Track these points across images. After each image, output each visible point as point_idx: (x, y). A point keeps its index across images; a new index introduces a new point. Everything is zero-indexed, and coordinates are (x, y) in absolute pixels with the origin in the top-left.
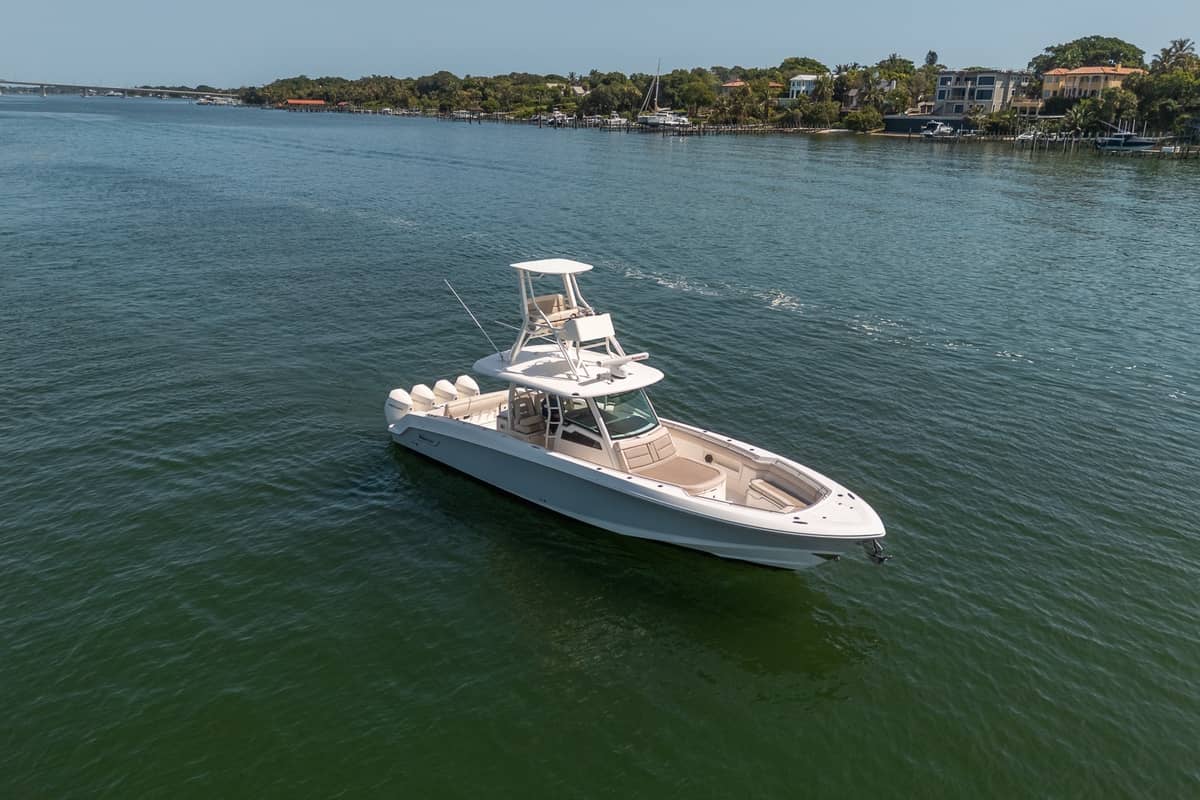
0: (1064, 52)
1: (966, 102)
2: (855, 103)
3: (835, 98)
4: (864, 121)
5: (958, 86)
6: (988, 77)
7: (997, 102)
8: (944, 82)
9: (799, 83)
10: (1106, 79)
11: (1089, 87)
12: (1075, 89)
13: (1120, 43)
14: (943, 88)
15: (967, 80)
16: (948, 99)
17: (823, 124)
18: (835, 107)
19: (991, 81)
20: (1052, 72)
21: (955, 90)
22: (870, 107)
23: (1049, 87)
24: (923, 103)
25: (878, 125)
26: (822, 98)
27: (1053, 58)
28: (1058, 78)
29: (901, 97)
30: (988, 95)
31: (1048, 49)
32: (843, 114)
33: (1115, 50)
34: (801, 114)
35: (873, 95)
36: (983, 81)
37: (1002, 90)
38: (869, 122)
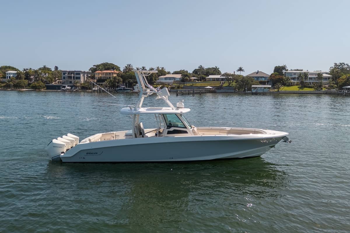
0: (99, 67)
1: (72, 80)
2: (33, 80)
3: (25, 79)
4: (38, 86)
5: (69, 75)
6: (78, 73)
7: (82, 80)
8: (64, 74)
9: (10, 74)
10: (112, 74)
11: (108, 76)
12: (104, 77)
13: (114, 65)
14: (64, 76)
15: (71, 73)
16: (66, 79)
17: (23, 87)
18: (26, 82)
19: (79, 74)
20: (97, 72)
21: (68, 76)
22: (40, 81)
23: (96, 76)
24: (58, 81)
25: (44, 87)
26: (20, 78)
27: (96, 68)
28: (99, 73)
29: (50, 78)
30: (79, 78)
31: (94, 66)
32: (29, 84)
33: (112, 67)
34: (13, 84)
35: (40, 78)
36: (77, 74)
37: (83, 77)
38: (40, 86)
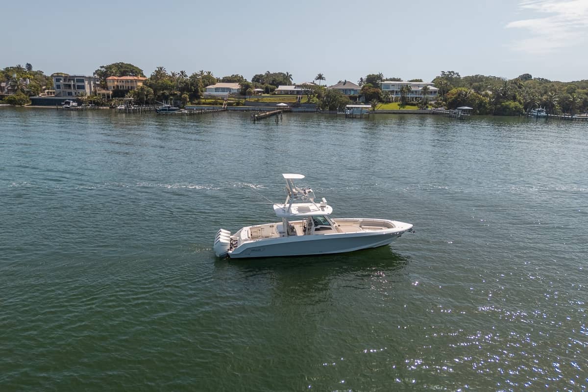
0: (111, 69)
1: (72, 90)
2: (6, 90)
4: (19, 100)
5: (66, 83)
6: (81, 79)
7: (88, 90)
8: (58, 80)
10: (136, 82)
11: (130, 85)
12: (123, 86)
13: (133, 66)
14: (58, 83)
15: (69, 80)
16: (62, 89)
19: (83, 81)
20: (110, 78)
21: (64, 84)
22: (19, 92)
23: (110, 84)
24: (47, 91)
25: (28, 102)
27: (106, 71)
28: (114, 80)
29: (35, 87)
30: (83, 87)
31: (101, 67)
33: (132, 69)
35: (20, 87)
36: (78, 81)
37: (89, 85)
38: (22, 100)
